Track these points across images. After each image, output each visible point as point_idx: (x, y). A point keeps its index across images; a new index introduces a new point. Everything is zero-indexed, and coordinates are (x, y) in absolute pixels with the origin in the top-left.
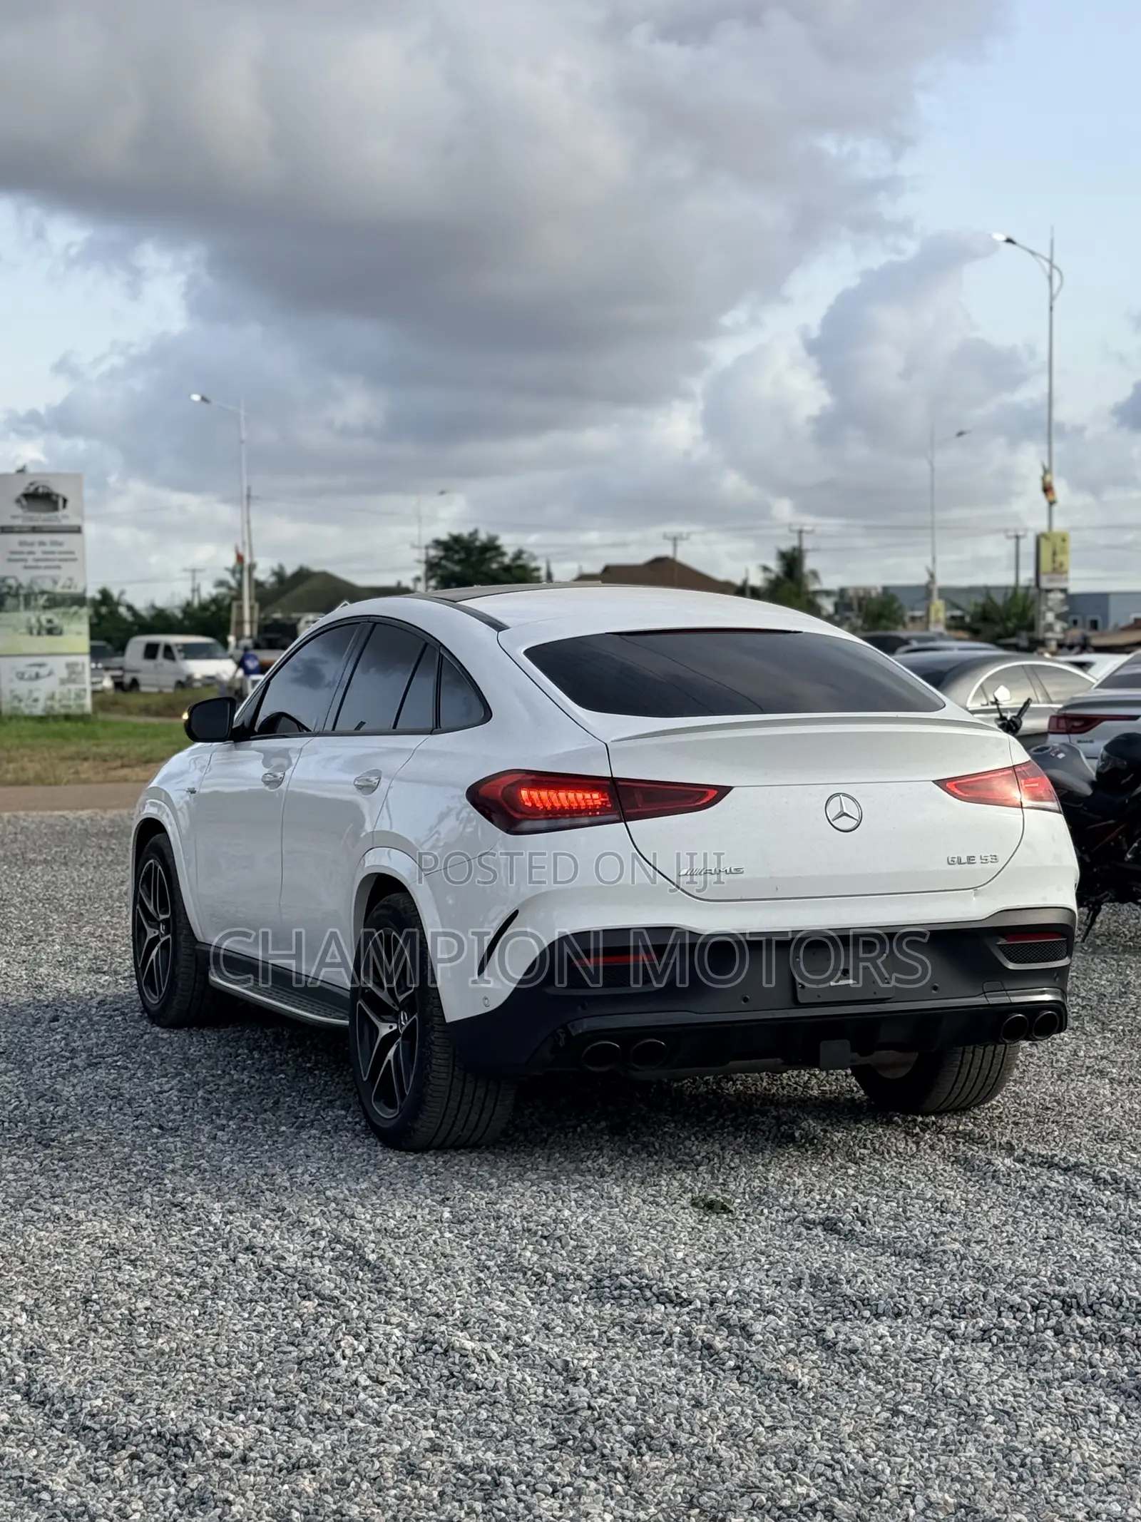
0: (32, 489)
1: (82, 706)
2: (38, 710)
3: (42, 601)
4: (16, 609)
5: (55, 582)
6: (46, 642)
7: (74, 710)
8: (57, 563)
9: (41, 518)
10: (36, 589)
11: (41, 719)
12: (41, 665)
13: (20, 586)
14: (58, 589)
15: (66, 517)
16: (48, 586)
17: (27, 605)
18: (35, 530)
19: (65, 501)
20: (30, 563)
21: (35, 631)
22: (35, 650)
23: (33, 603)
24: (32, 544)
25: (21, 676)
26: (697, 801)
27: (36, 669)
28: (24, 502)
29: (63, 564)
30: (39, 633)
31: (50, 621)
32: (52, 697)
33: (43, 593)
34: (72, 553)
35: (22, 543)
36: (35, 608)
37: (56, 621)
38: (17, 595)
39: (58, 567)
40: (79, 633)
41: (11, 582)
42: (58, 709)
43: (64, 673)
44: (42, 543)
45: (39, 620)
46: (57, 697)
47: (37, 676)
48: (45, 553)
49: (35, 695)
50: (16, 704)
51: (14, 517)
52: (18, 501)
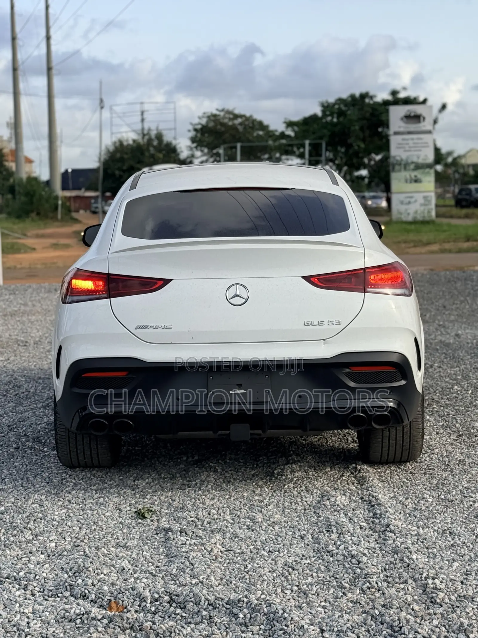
0: (408, 113)
1: (431, 216)
2: (410, 218)
3: (412, 166)
4: (400, 171)
5: (418, 157)
6: (413, 186)
7: (427, 219)
8: (420, 148)
9: (412, 127)
10: (410, 161)
11: (411, 223)
12: (411, 197)
13: (402, 160)
14: (420, 161)
15: (424, 126)
16: (415, 159)
17: (405, 169)
18: (409, 133)
19: (424, 118)
20: (407, 149)
21: (409, 181)
22: (408, 190)
23: (408, 168)
24: (407, 140)
25: (402, 203)
26: (151, 287)
27: (408, 200)
28: (405, 119)
29: (423, 149)
30: (411, 182)
31: (416, 176)
32: (416, 212)
33: (412, 163)
34: (427, 143)
35: (404, 139)
36: (409, 170)
37: (419, 176)
38: (400, 164)
39: (420, 150)
40: (429, 182)
41: (398, 158)
42: (419, 218)
43: (422, 201)
44: (413, 139)
45: (410, 176)
46: (419, 212)
47: (409, 203)
48: (414, 143)
49: (409, 211)
50: (399, 216)
51: (400, 127)
52: (402, 119)
